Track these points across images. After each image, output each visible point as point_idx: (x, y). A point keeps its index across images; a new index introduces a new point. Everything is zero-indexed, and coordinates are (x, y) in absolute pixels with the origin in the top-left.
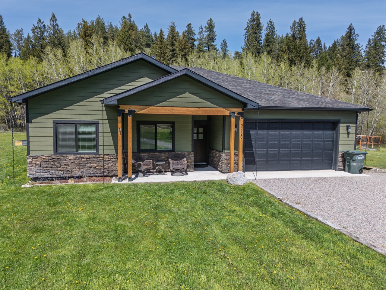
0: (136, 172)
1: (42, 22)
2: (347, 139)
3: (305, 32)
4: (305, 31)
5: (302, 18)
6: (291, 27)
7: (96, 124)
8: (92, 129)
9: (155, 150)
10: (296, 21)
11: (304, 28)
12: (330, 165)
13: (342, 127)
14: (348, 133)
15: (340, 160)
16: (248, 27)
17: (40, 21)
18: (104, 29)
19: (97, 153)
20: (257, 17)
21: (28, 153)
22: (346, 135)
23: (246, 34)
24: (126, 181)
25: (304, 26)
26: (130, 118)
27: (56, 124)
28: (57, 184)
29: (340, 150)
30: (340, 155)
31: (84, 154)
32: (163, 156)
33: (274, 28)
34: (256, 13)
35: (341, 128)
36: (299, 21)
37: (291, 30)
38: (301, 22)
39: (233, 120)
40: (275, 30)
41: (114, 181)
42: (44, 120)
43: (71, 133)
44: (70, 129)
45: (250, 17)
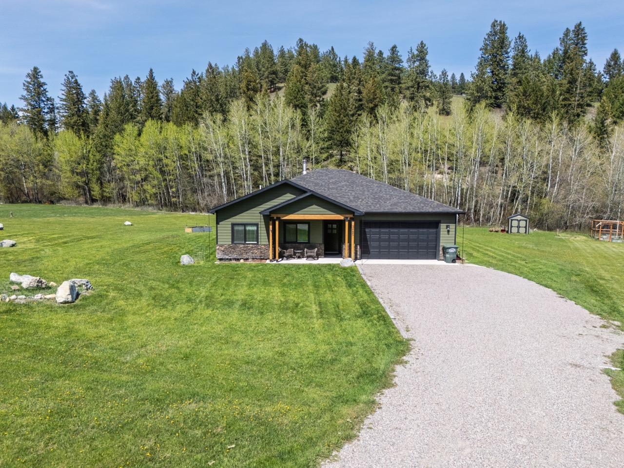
0: (281, 256)
1: (196, 74)
2: (448, 236)
3: (586, 46)
4: (585, 44)
5: (580, 23)
6: (560, 38)
7: (257, 225)
8: (255, 228)
9: (296, 242)
10: (570, 28)
11: (584, 39)
12: (434, 256)
13: (443, 226)
14: (448, 231)
15: (441, 252)
16: (486, 45)
17: (194, 72)
18: (273, 60)
19: (257, 244)
20: (500, 30)
21: (217, 243)
22: (446, 233)
23: (482, 57)
24: (275, 262)
25: (584, 37)
26: (277, 223)
27: (233, 225)
28: (234, 262)
29: (441, 244)
30: (441, 248)
31: (250, 244)
32: (302, 246)
33: (526, 46)
34: (498, 22)
35: (441, 227)
36: (576, 28)
37: (561, 43)
38: (578, 30)
39: (347, 223)
40: (528, 49)
41: (268, 261)
42: (226, 223)
43: (241, 231)
44: (241, 228)
45: (489, 29)
